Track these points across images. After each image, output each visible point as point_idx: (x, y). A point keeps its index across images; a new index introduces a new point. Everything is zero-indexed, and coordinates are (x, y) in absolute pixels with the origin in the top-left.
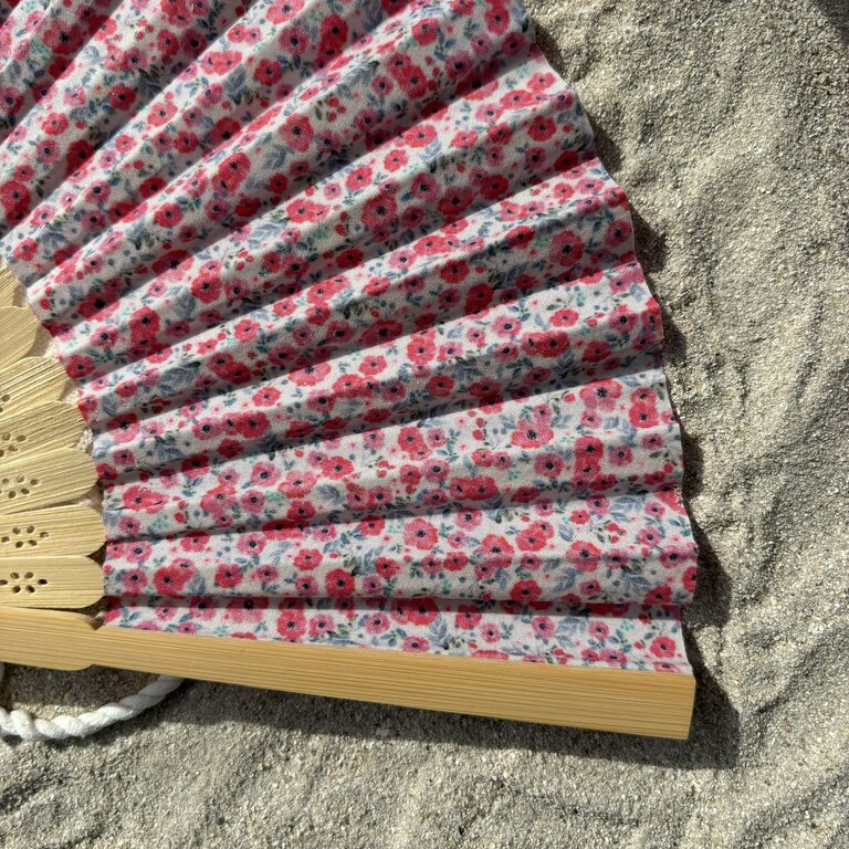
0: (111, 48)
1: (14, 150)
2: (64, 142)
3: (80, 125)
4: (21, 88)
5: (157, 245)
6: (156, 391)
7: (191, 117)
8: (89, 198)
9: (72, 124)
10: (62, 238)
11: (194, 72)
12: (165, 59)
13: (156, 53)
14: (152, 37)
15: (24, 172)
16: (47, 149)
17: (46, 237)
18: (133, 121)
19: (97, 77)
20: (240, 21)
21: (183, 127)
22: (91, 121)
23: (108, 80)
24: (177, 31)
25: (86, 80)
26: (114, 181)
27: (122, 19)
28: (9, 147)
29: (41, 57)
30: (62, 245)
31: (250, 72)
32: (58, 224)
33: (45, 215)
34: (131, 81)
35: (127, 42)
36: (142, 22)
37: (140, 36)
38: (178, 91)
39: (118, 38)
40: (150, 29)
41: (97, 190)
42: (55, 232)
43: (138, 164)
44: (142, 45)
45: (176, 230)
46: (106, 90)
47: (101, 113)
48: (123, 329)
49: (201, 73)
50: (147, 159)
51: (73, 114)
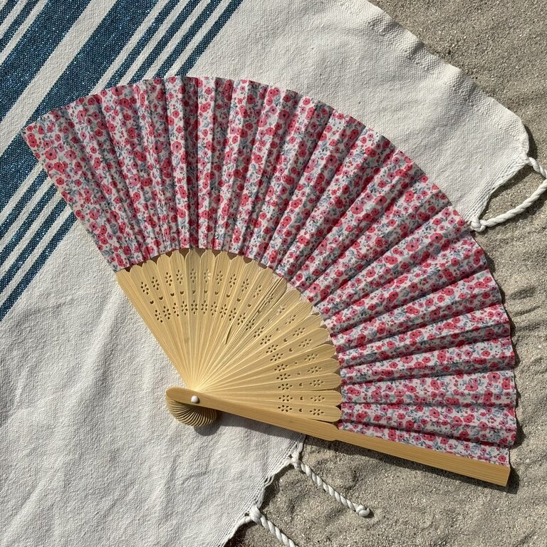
0: (358, 252)
1: (326, 280)
2: (341, 279)
3: (346, 275)
4: (330, 261)
5: (368, 315)
6: (362, 359)
7: (381, 277)
8: (347, 298)
9: (344, 274)
10: (337, 308)
11: (381, 261)
12: (374, 257)
13: (372, 255)
14: (371, 251)
15: (328, 287)
16: (336, 281)
17: (333, 308)
18: (361, 274)
19: (353, 260)
20: (396, 246)
21: (378, 279)
22: (350, 274)
23: (357, 262)
24: (379, 249)
25: (350, 261)
26: (355, 294)
27: (362, 243)
28: (324, 278)
29: (337, 253)
30: (337, 310)
31: (400, 265)
32: (337, 304)
33: (332, 300)
34: (363, 263)
35: (363, 251)
36: (368, 246)
37: (368, 250)
38: (376, 267)
39: (360, 249)
40: (371, 248)
41: (350, 295)
42: (336, 306)
43: (363, 289)
44: (368, 253)
45: (374, 312)
46: (356, 265)
47: (353, 271)
48: (355, 339)
49: (384, 262)
50: (366, 288)
51: (345, 271)
